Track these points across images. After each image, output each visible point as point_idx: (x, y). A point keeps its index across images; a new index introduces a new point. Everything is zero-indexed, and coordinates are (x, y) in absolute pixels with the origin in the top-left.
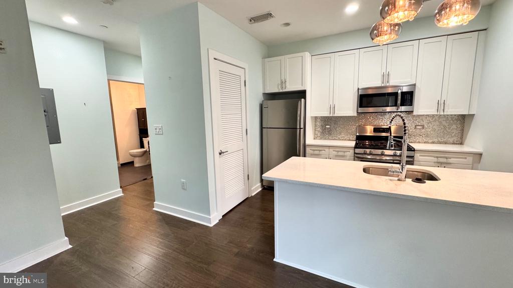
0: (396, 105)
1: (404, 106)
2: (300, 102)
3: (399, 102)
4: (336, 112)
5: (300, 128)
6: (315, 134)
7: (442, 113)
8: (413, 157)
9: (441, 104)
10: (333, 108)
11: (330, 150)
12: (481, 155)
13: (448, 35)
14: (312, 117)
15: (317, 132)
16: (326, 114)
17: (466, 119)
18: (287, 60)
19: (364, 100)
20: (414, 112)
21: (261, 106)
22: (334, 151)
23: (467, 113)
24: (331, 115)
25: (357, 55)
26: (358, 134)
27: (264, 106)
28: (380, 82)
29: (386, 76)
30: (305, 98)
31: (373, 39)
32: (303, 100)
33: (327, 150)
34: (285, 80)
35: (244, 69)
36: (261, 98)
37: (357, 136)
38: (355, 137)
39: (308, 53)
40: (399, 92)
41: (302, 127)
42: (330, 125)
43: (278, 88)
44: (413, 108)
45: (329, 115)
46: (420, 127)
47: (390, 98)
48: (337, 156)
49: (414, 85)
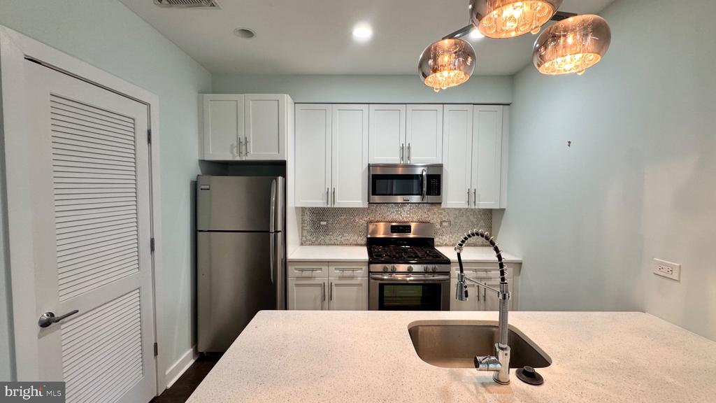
0: (421, 194)
1: (430, 195)
2: (274, 181)
3: (425, 189)
4: (337, 200)
5: (277, 232)
6: (302, 236)
7: (473, 207)
8: (449, 272)
9: (471, 195)
10: (331, 194)
11: (330, 268)
12: (520, 264)
13: (474, 104)
14: (296, 208)
15: (305, 233)
16: (320, 203)
17: (493, 214)
18: (250, 102)
19: (379, 182)
20: (442, 204)
21: (195, 187)
22: (336, 269)
23: (498, 208)
24: (329, 206)
25: (366, 112)
26: (369, 236)
27: (200, 186)
28: (399, 159)
29: (405, 150)
30: (284, 175)
31: (425, 76)
32: (280, 179)
33: (325, 268)
34: (246, 139)
35: (149, 105)
36: (194, 170)
37: (368, 238)
38: (365, 239)
39: (289, 97)
40: (424, 173)
41: (280, 228)
42: (327, 221)
43: (232, 153)
44: (441, 199)
45: (325, 206)
46: (445, 224)
47: (415, 183)
48: (341, 278)
49: (440, 166)
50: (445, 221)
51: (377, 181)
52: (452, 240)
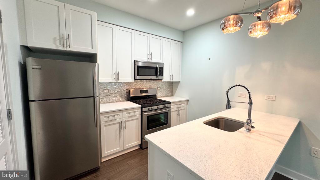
0: (156, 75)
1: (159, 76)
2: (95, 66)
3: (158, 73)
7: (172, 81)
11: (124, 113)
12: (188, 101)
13: (173, 40)
17: (173, 84)
20: (163, 80)
22: (127, 113)
25: (133, 33)
28: (147, 59)
29: (150, 55)
32: (97, 64)
33: (121, 114)
40: (158, 66)
44: (163, 78)
47: (154, 70)
48: (129, 117)
49: (163, 64)
50: (158, 87)
51: (140, 69)
52: (161, 95)
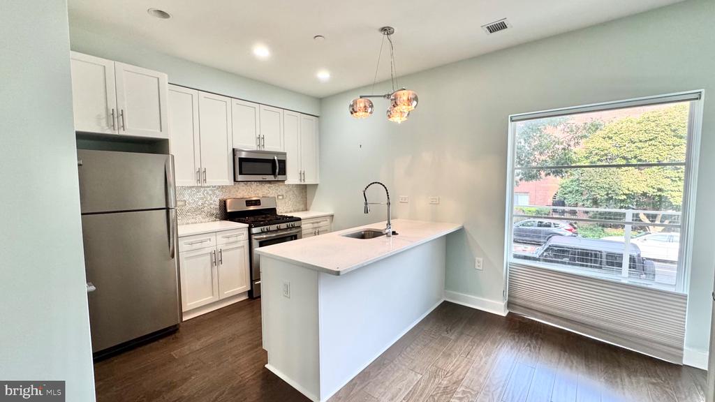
1: (280, 175)
3: (277, 170)
4: (207, 179)
8: (300, 226)
9: (302, 175)
10: (201, 174)
11: (218, 237)
12: (332, 216)
13: (301, 113)
16: (190, 182)
17: (308, 190)
19: (244, 164)
20: (286, 181)
22: (223, 237)
24: (200, 184)
25: (229, 103)
26: (229, 211)
28: (256, 146)
29: (260, 139)
33: (213, 238)
40: (276, 158)
44: (286, 178)
46: (280, 197)
47: (269, 166)
48: (227, 244)
49: (285, 154)
52: (284, 208)
